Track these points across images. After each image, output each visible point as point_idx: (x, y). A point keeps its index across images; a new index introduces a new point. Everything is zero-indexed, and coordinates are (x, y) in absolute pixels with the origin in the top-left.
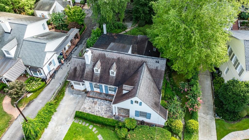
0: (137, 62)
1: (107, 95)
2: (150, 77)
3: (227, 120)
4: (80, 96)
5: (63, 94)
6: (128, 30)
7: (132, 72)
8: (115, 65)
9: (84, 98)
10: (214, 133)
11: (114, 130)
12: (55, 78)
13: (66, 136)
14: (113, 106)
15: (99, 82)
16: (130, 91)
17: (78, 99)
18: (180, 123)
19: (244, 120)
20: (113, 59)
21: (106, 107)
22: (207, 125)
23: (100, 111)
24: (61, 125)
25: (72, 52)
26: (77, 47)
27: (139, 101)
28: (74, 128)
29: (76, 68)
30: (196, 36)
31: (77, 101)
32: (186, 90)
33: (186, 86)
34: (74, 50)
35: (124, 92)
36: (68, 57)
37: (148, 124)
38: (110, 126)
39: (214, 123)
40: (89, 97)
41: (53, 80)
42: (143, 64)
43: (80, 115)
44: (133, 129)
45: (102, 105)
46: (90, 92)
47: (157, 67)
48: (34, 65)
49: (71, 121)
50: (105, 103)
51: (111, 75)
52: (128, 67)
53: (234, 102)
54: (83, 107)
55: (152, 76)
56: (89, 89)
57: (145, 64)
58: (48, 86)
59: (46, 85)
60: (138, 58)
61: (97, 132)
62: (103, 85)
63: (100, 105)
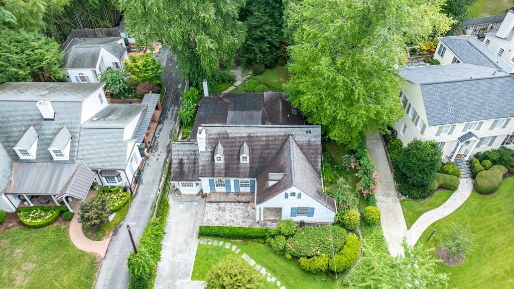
0: (279, 136)
1: (238, 194)
2: (303, 156)
3: (415, 198)
4: (196, 203)
5: (167, 205)
6: (238, 83)
7: (274, 153)
8: (245, 145)
9: (202, 205)
10: (402, 219)
11: (265, 243)
12: (144, 182)
13: (195, 265)
14: (258, 207)
15: (225, 176)
16: (280, 181)
17: (193, 208)
18: (354, 214)
19: (436, 194)
20: (241, 137)
21: (241, 212)
22: (390, 211)
23: (234, 220)
24: (181, 251)
25: (157, 135)
26: (162, 125)
27: (297, 191)
28: (203, 252)
29: (181, 160)
30: (359, 90)
31: (194, 212)
32: (353, 166)
33: (352, 160)
34: (158, 131)
35: (271, 183)
36: (152, 145)
37: (310, 224)
38: (257, 237)
39: (399, 206)
40: (211, 202)
41: (141, 186)
42: (288, 138)
43: (208, 231)
44: (292, 236)
45: (235, 211)
46: (210, 194)
47: (309, 140)
48: (108, 166)
49: (195, 243)
50: (239, 206)
51: (242, 161)
52: (267, 146)
53: (420, 171)
54: (205, 219)
55: (304, 154)
56: (207, 190)
57: (291, 137)
58: (136, 197)
59: (133, 196)
60: (278, 130)
61: (239, 250)
62: (232, 180)
63: (231, 211)
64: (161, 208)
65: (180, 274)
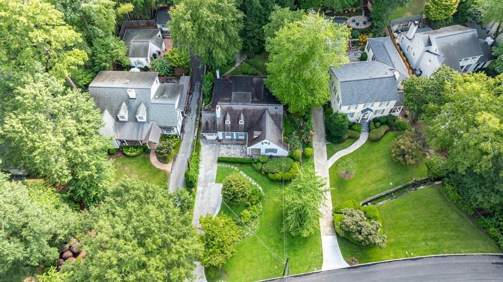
0: (260, 110)
1: (238, 140)
2: (273, 121)
3: (334, 143)
4: (215, 144)
5: (200, 146)
6: (238, 65)
7: (257, 119)
8: (242, 115)
9: (219, 146)
10: (325, 154)
11: (251, 166)
12: (186, 132)
14: (248, 148)
15: (231, 131)
16: (259, 136)
17: (214, 147)
18: (299, 152)
19: (347, 141)
20: (240, 110)
21: (240, 149)
22: (320, 150)
23: (236, 154)
24: (209, 169)
27: (268, 142)
28: (220, 170)
29: (207, 122)
31: (214, 149)
32: (302, 125)
33: (301, 122)
34: (190, 100)
35: (255, 137)
37: (275, 157)
38: (248, 163)
39: (325, 148)
40: (223, 144)
41: (184, 135)
42: (265, 111)
43: (223, 160)
44: (266, 163)
45: (236, 149)
46: (222, 139)
47: (277, 112)
48: (168, 125)
49: (216, 166)
50: (238, 147)
51: (240, 123)
52: (254, 115)
53: (336, 130)
54: (221, 153)
55: (274, 120)
56: (221, 137)
57: (267, 111)
58: (183, 141)
59: (181, 140)
60: (260, 107)
61: (238, 169)
62: (235, 133)
63: (234, 149)
64: (197, 147)
65: (209, 181)
